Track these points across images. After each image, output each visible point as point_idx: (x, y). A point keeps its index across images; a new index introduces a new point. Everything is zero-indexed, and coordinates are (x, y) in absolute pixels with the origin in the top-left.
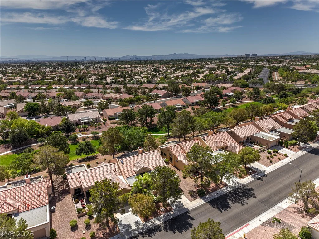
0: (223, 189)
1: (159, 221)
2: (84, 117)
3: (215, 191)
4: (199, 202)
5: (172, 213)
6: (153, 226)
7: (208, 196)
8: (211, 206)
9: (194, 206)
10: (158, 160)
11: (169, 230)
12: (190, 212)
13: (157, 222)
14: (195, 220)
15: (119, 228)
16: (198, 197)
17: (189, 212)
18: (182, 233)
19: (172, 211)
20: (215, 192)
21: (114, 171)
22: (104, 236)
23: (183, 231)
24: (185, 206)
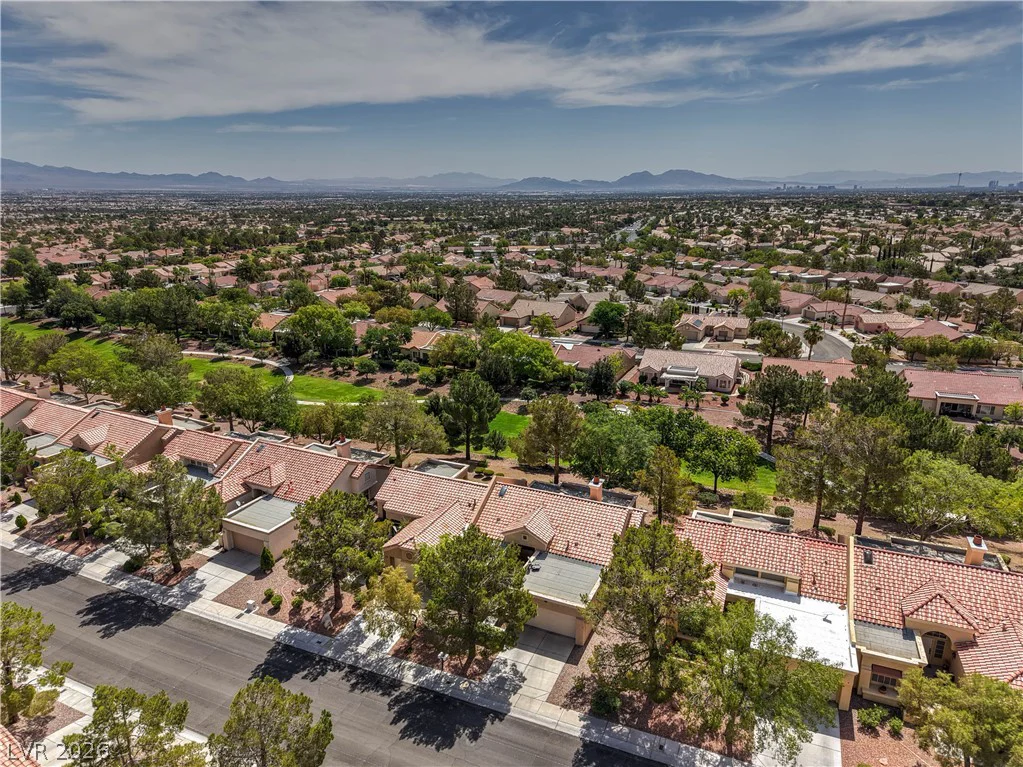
0: (702, 756)
1: (416, 677)
3: (669, 737)
4: (572, 722)
5: (463, 686)
6: (393, 675)
7: (616, 729)
8: (572, 757)
9: (536, 718)
11: (396, 709)
12: (501, 720)
13: (409, 678)
14: (474, 743)
15: (343, 628)
16: (587, 708)
17: (499, 715)
18: (402, 738)
19: (470, 683)
20: (658, 740)
21: (470, 505)
22: (309, 621)
23: (410, 736)
24: (513, 699)
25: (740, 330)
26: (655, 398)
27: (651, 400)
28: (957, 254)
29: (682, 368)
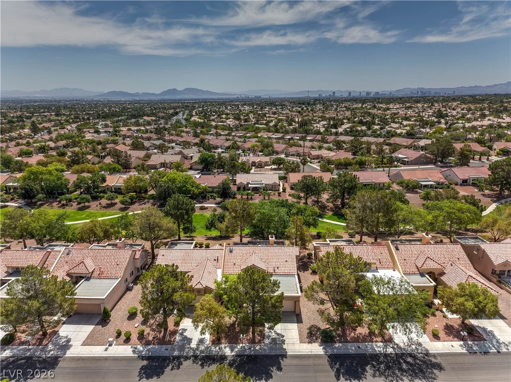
0: (376, 345)
1: (232, 351)
2: (256, 180)
3: (359, 342)
4: (316, 349)
5: (258, 348)
6: (219, 353)
7: (337, 345)
8: (327, 363)
9: (301, 352)
10: (286, 261)
12: (286, 358)
13: (228, 352)
14: (282, 373)
15: (176, 338)
16: (320, 340)
17: (284, 356)
19: (260, 345)
20: (356, 344)
21: (215, 260)
22: (153, 340)
24: (285, 346)
25: (266, 162)
26: (250, 197)
27: (248, 198)
28: (325, 124)
29: (256, 181)
